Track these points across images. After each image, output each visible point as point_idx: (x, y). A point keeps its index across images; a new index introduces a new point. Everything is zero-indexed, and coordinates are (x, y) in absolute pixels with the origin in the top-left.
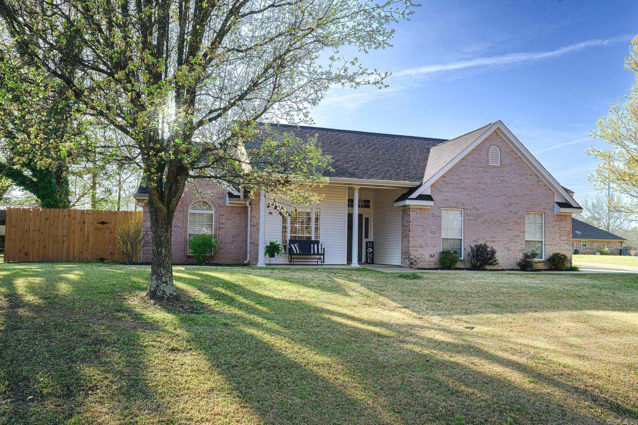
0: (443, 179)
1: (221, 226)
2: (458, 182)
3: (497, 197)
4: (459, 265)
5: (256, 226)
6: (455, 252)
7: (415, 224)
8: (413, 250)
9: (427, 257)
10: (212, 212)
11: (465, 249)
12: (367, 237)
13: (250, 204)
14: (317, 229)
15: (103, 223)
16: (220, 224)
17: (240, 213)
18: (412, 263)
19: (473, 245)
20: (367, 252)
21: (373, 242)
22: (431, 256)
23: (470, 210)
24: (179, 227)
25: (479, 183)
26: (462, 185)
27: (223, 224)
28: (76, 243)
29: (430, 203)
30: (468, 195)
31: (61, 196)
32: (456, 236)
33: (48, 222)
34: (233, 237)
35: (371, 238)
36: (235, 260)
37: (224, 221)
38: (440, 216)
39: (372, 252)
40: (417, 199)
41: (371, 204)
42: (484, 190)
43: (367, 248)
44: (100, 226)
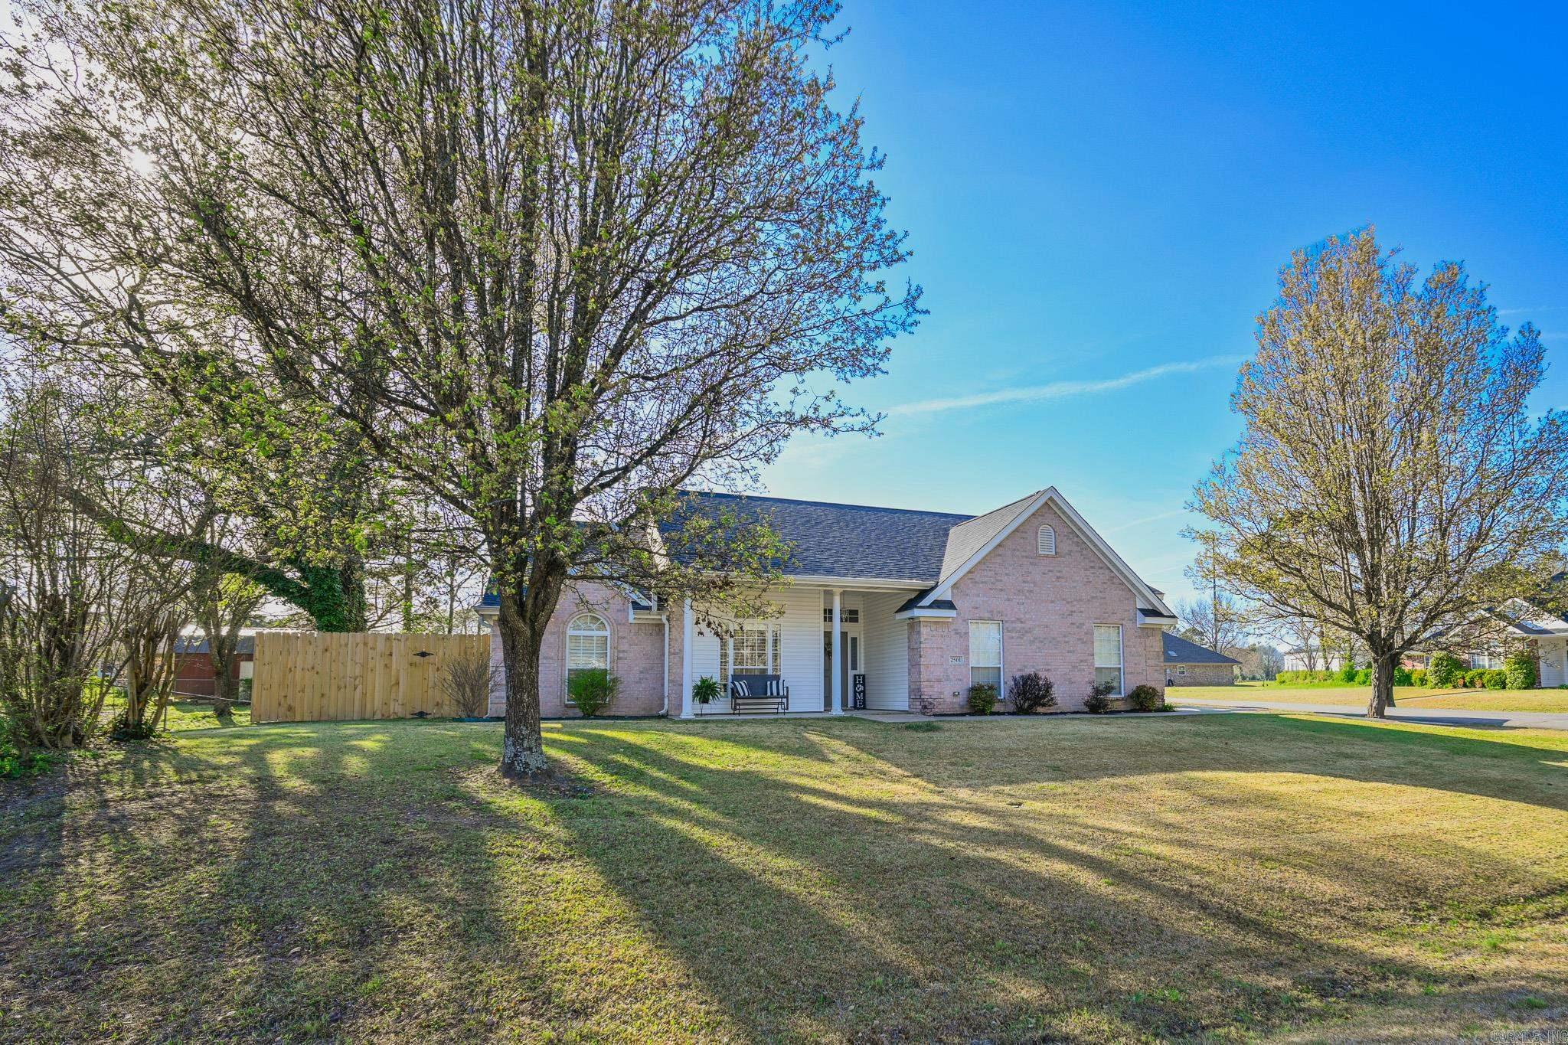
0: (970, 576)
1: (621, 655)
2: (993, 580)
3: (1052, 602)
4: (996, 707)
5: (679, 654)
6: (991, 688)
7: (928, 646)
8: (927, 687)
9: (947, 696)
10: (607, 633)
11: (1005, 683)
12: (854, 667)
13: (668, 620)
14: (775, 657)
15: (423, 654)
16: (619, 652)
17: (651, 634)
18: (925, 707)
19: (1018, 675)
20: (855, 692)
21: (864, 676)
22: (954, 695)
23: (1012, 622)
24: (551, 658)
25: (1024, 582)
26: (999, 585)
27: (624, 651)
28: (377, 689)
29: (952, 613)
30: (1008, 600)
31: (350, 612)
32: (993, 663)
33: (328, 654)
34: (641, 672)
35: (861, 669)
36: (644, 709)
37: (626, 647)
38: (967, 633)
39: (864, 691)
40: (930, 607)
41: (861, 616)
42: (1031, 591)
43: (855, 685)
44: (418, 659)
